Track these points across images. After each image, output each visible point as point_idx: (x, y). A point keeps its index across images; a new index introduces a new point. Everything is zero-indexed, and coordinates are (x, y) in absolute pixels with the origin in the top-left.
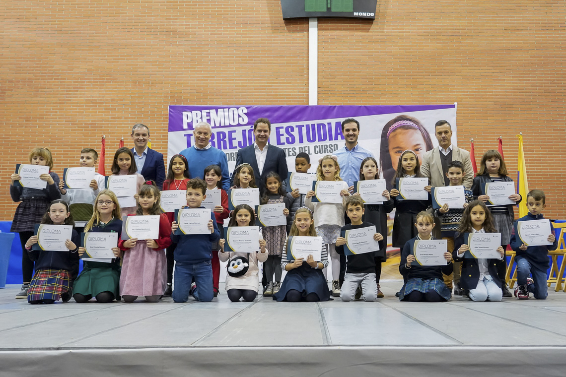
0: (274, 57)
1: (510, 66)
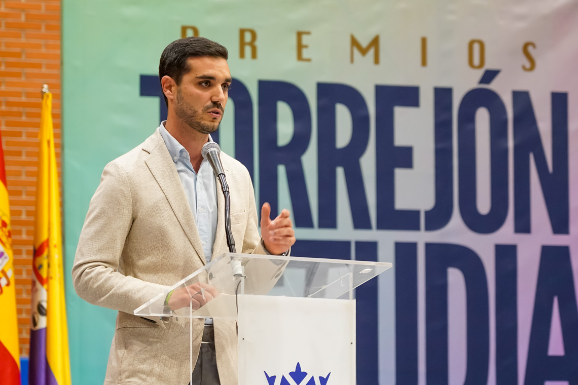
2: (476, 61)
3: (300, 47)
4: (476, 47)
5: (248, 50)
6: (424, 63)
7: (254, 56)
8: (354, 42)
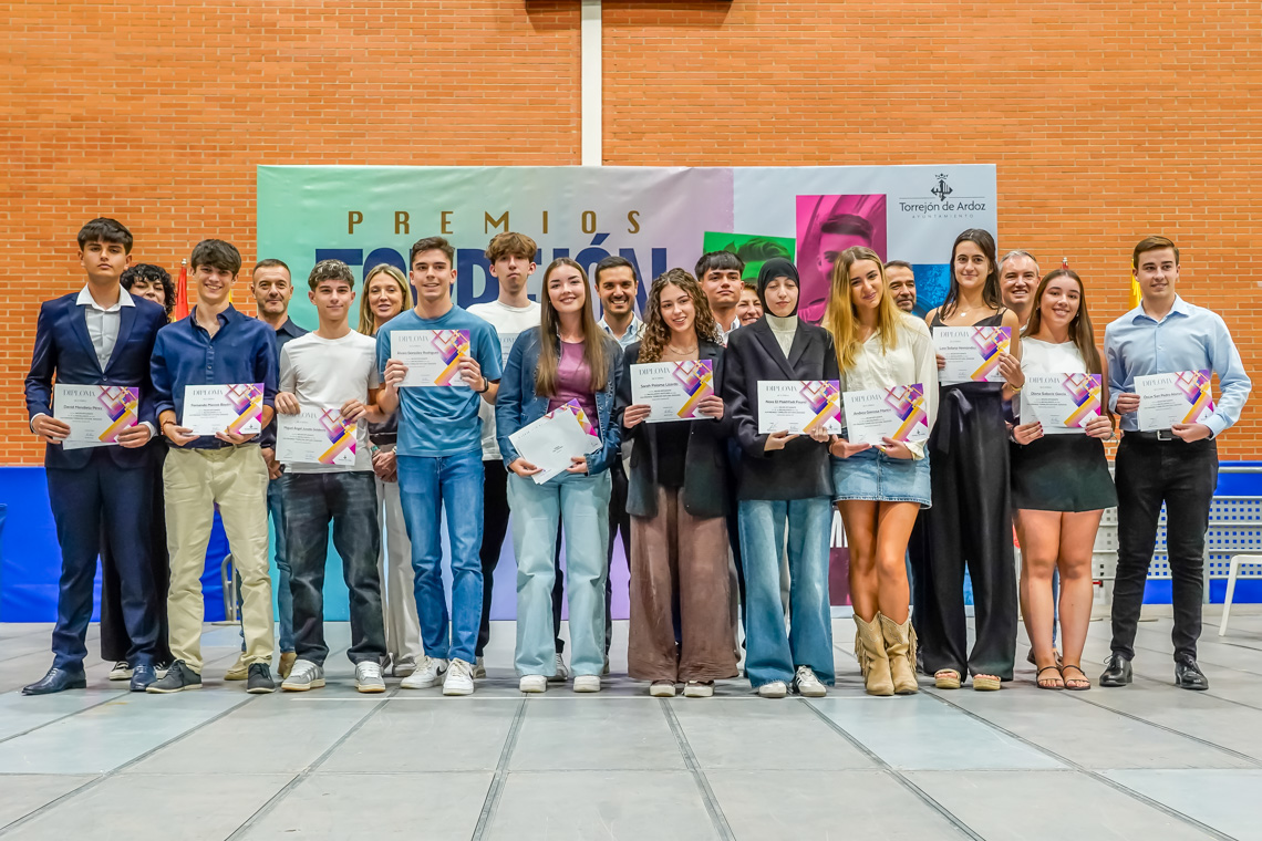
0: (502, 88)
1: (1042, 109)
2: (589, 228)
3: (444, 223)
4: (589, 217)
5: (402, 227)
6: (545, 231)
7: (407, 232)
8: (488, 217)
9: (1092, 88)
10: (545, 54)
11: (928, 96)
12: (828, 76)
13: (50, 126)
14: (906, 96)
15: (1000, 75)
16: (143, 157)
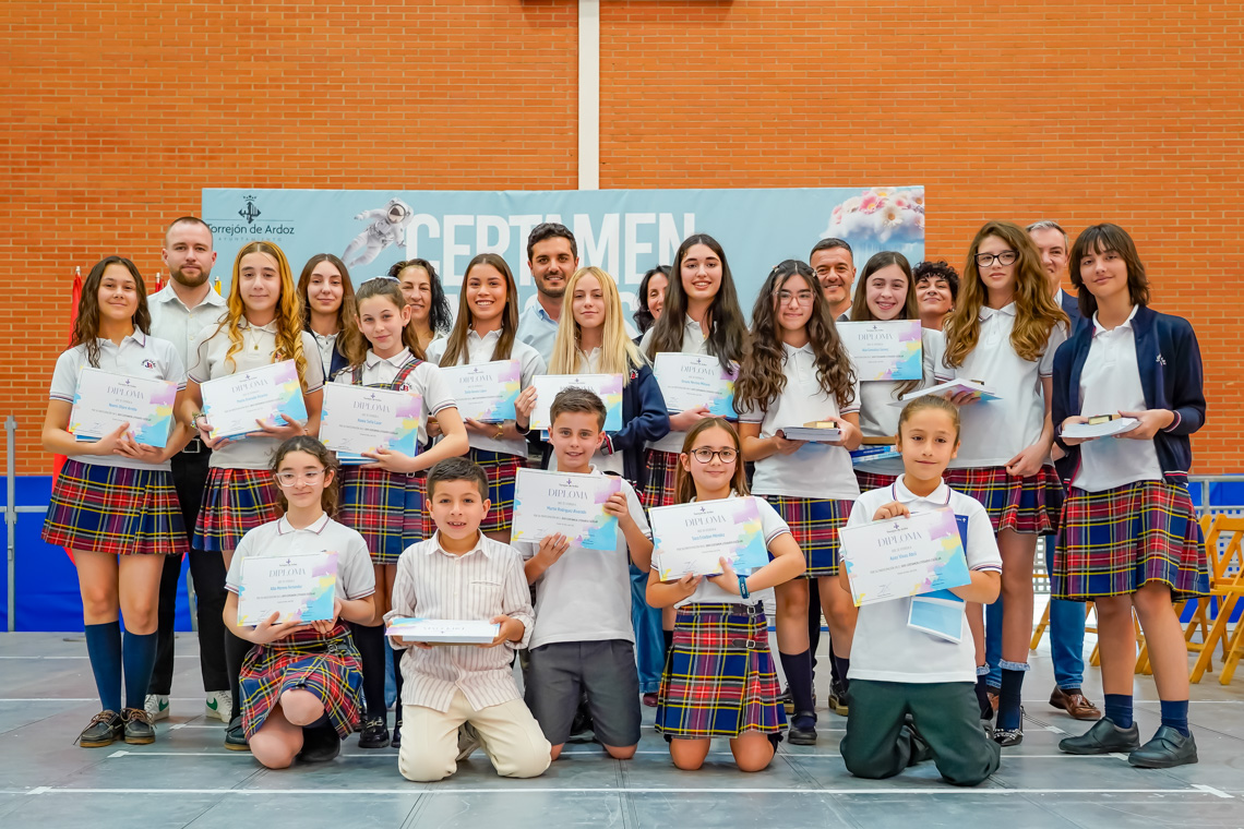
0: (497, 88)
9: (1107, 87)
10: (542, 53)
11: (936, 95)
12: (833, 74)
13: (37, 128)
14: (913, 95)
15: (1011, 73)
16: (131, 160)
